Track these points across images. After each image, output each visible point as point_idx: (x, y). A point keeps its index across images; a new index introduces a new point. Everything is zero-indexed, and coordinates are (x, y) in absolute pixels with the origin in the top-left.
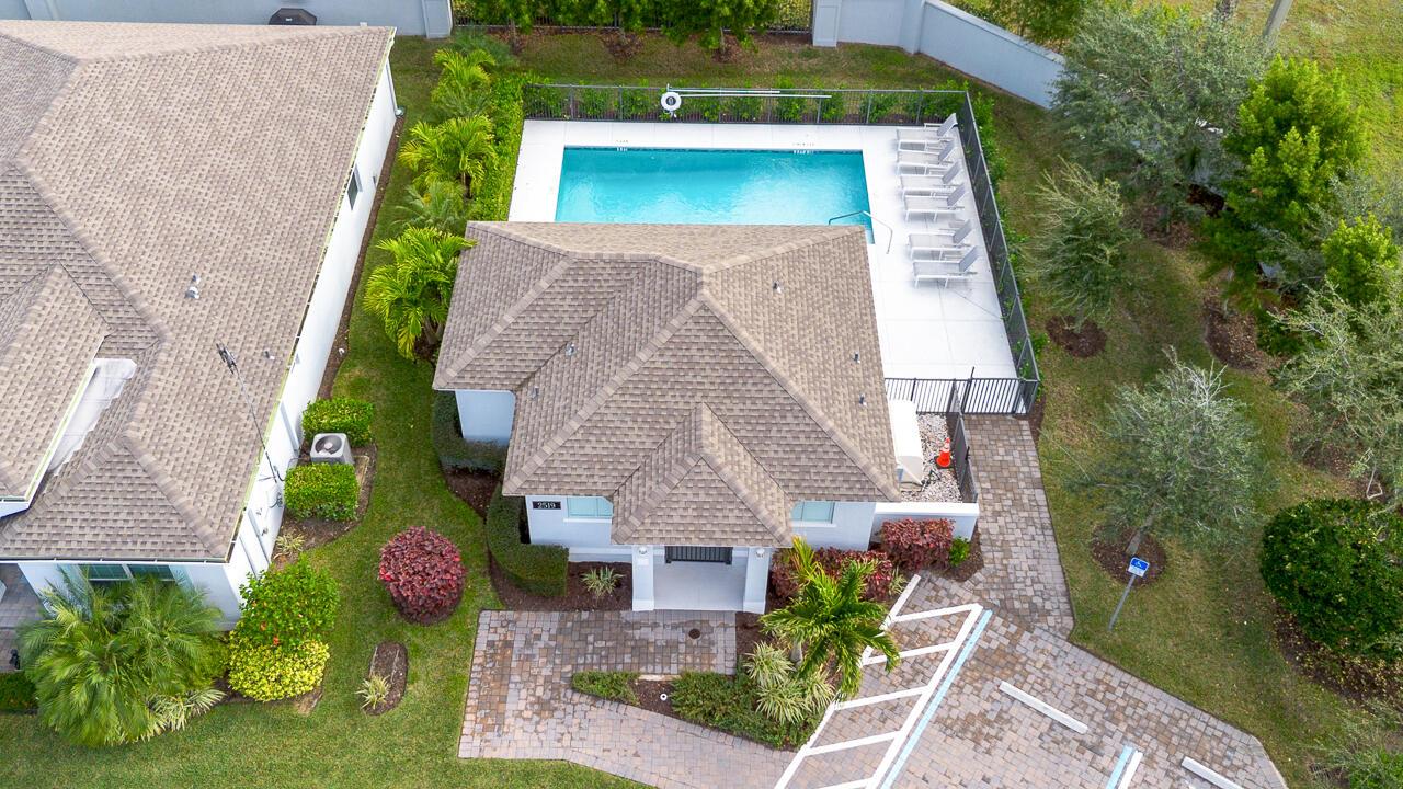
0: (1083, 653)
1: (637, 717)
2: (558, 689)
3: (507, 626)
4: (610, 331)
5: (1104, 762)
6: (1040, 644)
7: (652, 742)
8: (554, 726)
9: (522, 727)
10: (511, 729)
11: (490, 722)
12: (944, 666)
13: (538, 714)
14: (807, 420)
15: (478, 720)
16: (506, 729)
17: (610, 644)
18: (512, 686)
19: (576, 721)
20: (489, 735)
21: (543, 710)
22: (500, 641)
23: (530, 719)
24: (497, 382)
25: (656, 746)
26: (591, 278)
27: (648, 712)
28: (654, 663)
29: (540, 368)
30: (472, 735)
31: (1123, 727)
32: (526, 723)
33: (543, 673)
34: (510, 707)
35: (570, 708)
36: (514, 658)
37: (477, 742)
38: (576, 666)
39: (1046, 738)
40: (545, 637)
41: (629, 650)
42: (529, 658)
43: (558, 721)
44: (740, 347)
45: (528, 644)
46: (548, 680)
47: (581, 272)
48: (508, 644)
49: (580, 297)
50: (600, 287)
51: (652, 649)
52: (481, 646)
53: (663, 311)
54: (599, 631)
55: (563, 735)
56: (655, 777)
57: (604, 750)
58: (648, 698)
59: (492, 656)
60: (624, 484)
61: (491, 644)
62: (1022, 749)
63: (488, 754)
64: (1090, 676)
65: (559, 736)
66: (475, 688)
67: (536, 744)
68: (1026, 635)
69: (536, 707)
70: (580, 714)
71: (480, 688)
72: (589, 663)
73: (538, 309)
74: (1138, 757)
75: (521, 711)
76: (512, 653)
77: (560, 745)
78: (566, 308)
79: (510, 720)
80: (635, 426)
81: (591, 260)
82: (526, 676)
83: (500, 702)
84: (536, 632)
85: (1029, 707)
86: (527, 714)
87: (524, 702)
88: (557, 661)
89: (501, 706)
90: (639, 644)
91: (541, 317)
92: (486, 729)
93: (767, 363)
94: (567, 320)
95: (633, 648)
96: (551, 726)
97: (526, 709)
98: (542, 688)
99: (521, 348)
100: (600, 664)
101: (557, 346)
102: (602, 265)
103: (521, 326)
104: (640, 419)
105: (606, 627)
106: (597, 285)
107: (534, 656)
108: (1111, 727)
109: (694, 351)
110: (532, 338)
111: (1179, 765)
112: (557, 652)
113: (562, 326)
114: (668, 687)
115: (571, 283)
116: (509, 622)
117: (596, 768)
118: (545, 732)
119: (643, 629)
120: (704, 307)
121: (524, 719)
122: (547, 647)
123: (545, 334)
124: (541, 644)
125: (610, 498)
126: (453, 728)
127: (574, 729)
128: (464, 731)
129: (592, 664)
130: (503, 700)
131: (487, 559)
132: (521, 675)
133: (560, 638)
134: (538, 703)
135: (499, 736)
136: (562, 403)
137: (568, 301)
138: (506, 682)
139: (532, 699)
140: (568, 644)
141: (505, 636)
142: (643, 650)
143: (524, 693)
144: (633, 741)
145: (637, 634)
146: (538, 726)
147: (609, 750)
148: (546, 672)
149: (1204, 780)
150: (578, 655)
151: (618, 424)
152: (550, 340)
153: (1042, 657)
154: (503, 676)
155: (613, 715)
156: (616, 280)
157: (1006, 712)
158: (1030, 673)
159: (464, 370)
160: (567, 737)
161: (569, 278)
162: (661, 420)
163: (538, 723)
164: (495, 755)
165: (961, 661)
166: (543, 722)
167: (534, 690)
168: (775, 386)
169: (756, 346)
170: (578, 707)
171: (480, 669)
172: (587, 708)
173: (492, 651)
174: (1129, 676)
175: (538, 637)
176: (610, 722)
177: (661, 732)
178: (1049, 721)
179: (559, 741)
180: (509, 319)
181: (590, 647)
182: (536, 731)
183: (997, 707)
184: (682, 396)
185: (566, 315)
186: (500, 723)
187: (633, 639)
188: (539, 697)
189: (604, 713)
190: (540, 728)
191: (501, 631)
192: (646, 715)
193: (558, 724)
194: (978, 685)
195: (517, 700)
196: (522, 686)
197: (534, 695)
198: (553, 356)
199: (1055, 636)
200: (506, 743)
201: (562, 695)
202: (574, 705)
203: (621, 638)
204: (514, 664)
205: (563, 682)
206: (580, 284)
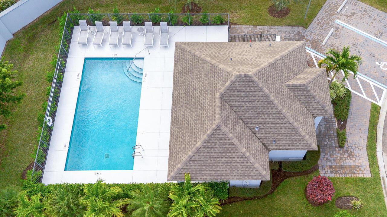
0: (310, 26)
1: (349, 130)
2: (344, 151)
3: (324, 168)
4: (253, 112)
5: (340, 27)
6: (308, 34)
7: (356, 126)
8: (356, 151)
9: (358, 160)
10: (359, 163)
11: (358, 169)
12: (318, 56)
13: (353, 156)
14: (287, 57)
15: (358, 173)
16: (360, 165)
17: (327, 137)
18: (345, 164)
19: (354, 146)
20: (362, 169)
21: (352, 155)
22: (330, 170)
23: (355, 158)
24: (266, 157)
25: (357, 125)
26: (228, 119)
27: (346, 127)
28: (333, 125)
29: (261, 141)
30: (363, 174)
31: (330, 22)
32: (357, 159)
33: (340, 156)
34: (352, 164)
35: (350, 148)
36: (336, 165)
37: (365, 172)
38: (336, 147)
39: (336, 37)
40: (326, 156)
41: (329, 132)
42: (334, 160)
43: (354, 150)
44: (267, 68)
45: (330, 161)
46: (341, 154)
47: (226, 122)
48: (331, 167)
49: (235, 123)
50: (231, 116)
51: (328, 126)
52: (333, 175)
53: (253, 90)
54: (323, 141)
55: (359, 149)
56: (366, 125)
57: (361, 138)
58: (343, 127)
59: (335, 171)
60: (310, 112)
61: (332, 172)
62: (340, 43)
63: (368, 168)
64: (317, 26)
65: (359, 150)
66: (348, 175)
67: (363, 156)
68: (306, 37)
69: (351, 157)
70: (351, 145)
71: (347, 174)
72: (334, 143)
73: (240, 139)
74: (338, 20)
75: (353, 161)
76: (334, 166)
77: (362, 149)
78: (239, 129)
79: (357, 164)
80: (294, 106)
81: (221, 117)
82: (341, 161)
83: (351, 167)
84: (325, 159)
85: (328, 40)
86: (354, 159)
87: (350, 160)
88: (335, 152)
89: (352, 167)
90: (326, 129)
91: (243, 138)
92: (360, 170)
93: (271, 62)
94: (243, 129)
95: (328, 131)
96: (356, 152)
97: (352, 159)
98: (345, 156)
99: (254, 147)
100: (334, 140)
101: (253, 135)
102: (222, 114)
103: (246, 146)
104: (291, 104)
105: (321, 139)
106: (230, 117)
107: (334, 159)
108: (330, 24)
109: (269, 82)
110: (250, 142)
111: (339, 13)
112: (332, 152)
113: (246, 131)
114: (339, 121)
115: (230, 126)
116: (323, 168)
117: (367, 139)
118: (359, 154)
119: (321, 128)
120: (255, 75)
121: (355, 160)
122: (330, 155)
123: (249, 138)
124: (329, 157)
125: (315, 117)
126: (362, 180)
127: (356, 146)
128: (362, 176)
129: (335, 142)
130: (350, 166)
131: (301, 176)
132: (341, 162)
133: (326, 152)
134: (350, 156)
135: (362, 166)
136: (284, 130)
137: (237, 128)
138: (344, 166)
139: (349, 158)
140: (328, 149)
141: (328, 168)
142: (328, 128)
143: (347, 161)
144: (357, 131)
145: (323, 130)
146: (357, 156)
147: (361, 136)
148: (339, 155)
149: (341, 9)
150: (332, 146)
151: (293, 111)
152: (251, 137)
153: (312, 35)
154: (342, 167)
155: (349, 136)
156: (228, 110)
157: (330, 45)
158: (318, 38)
159: (263, 168)
160: (359, 147)
161: (228, 126)
162: (291, 97)
163: (356, 156)
164: (368, 167)
165: (316, 53)
166: (356, 154)
167: (345, 158)
168: (278, 62)
169: (266, 64)
170: (349, 145)
171: (341, 175)
172: (349, 143)
173: (334, 172)
174: (315, 18)
175: (327, 159)
176: (352, 137)
177: (352, 124)
178: (331, 36)
179: (361, 149)
180: (244, 150)
181: (329, 143)
182: (359, 156)
183: (329, 46)
184: (283, 89)
185: (242, 130)
186: (358, 166)
187: (325, 131)
188: (348, 156)
189: (350, 139)
190: (358, 155)
191: (326, 170)
192: (347, 127)
193: (355, 150)
194: (323, 50)
195: (350, 162)
196: (345, 161)
197: (347, 158)
198: (256, 136)
199: (305, 31)
200: (364, 164)
201: (346, 150)
202: (348, 146)
203: (325, 134)
204: (338, 165)
205: (342, 150)
206: (230, 123)
